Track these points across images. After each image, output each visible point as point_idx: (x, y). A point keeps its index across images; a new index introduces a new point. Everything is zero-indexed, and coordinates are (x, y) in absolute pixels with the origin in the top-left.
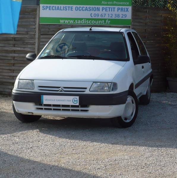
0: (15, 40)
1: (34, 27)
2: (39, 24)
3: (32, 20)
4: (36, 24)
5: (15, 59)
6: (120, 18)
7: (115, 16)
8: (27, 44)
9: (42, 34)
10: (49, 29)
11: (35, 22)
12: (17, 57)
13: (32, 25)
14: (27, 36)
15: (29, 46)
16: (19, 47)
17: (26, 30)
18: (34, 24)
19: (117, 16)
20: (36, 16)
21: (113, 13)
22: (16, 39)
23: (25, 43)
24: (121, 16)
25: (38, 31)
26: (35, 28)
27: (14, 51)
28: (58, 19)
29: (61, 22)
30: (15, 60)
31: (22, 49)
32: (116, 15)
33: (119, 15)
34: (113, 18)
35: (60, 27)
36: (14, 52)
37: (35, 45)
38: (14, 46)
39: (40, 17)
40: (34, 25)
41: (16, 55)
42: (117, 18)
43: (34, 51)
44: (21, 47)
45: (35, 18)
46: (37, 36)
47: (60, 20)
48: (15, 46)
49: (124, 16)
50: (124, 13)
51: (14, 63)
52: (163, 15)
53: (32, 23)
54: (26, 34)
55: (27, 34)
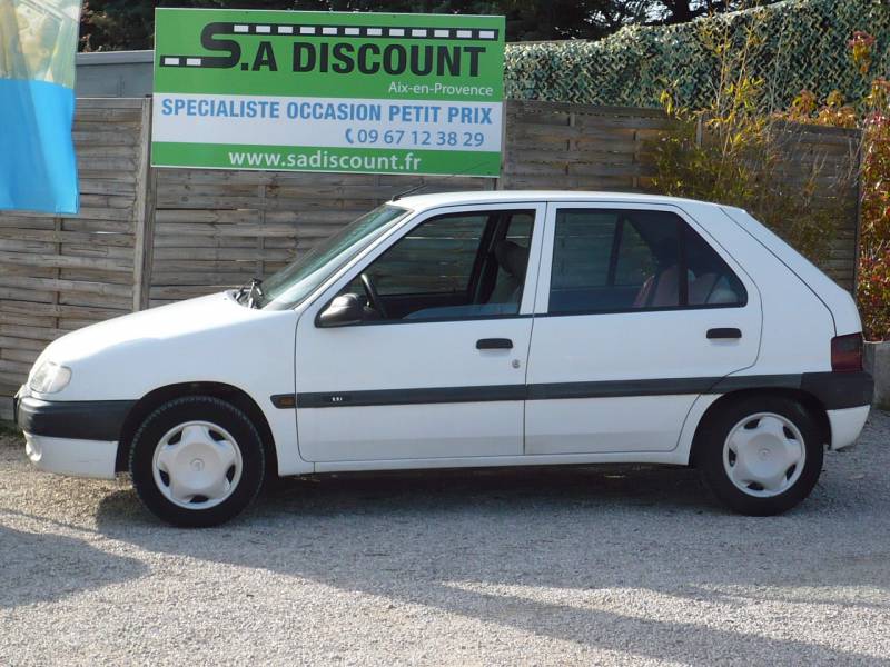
0: (62, 229)
1: (130, 179)
2: (149, 169)
3: (125, 151)
4: (136, 170)
5: (62, 301)
6: (460, 147)
7: (441, 141)
8: (106, 242)
9: (158, 206)
10: (186, 187)
11: (133, 159)
12: (69, 292)
13: (123, 171)
14: (105, 214)
15: (113, 252)
16: (78, 255)
17: (100, 190)
18: (130, 166)
19: (447, 138)
20: (138, 138)
21: (431, 126)
22: (66, 223)
23: (98, 241)
24: (462, 139)
25: (147, 195)
26: (134, 185)
27: (60, 270)
28: (222, 150)
29: (233, 162)
30: (64, 304)
31: (88, 263)
32: (444, 135)
33: (453, 137)
34: (433, 146)
35: (227, 179)
36: (60, 272)
37: (133, 247)
38: (59, 249)
39: (153, 140)
40: (130, 172)
41: (65, 285)
42: (447, 147)
43: (128, 270)
44: (84, 256)
45: (134, 145)
46: (140, 215)
47: (231, 154)
48: (65, 249)
49: (473, 141)
50: (474, 128)
51: (57, 314)
52: (640, 135)
53: (123, 165)
54: (102, 206)
55: (108, 206)
